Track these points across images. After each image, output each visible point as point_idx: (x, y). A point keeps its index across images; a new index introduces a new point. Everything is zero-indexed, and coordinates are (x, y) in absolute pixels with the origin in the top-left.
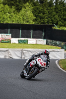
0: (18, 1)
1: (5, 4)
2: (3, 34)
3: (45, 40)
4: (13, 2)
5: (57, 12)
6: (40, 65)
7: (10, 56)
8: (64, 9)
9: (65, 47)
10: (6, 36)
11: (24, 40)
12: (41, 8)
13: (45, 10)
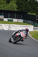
3: (23, 20)
5: (30, 5)
7: (2, 28)
8: (34, 3)
9: (34, 25)
10: (1, 17)
11: (11, 20)
12: (21, 2)
13: (23, 3)
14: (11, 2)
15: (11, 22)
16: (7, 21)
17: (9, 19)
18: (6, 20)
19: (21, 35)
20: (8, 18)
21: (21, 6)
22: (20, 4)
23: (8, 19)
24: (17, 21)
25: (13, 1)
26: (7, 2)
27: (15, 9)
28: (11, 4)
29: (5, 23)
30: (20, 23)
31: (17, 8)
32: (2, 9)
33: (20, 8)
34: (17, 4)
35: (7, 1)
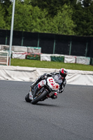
0: (52, 1)
1: (35, 6)
2: (29, 48)
4: (45, 3)
6: (51, 86)
10: (34, 51)
11: (59, 57)
12: (84, 13)
13: (90, 17)
14: (59, 13)
15: (60, 64)
16: (49, 60)
17: (53, 55)
18: (46, 57)
19: (49, 84)
20: (52, 53)
21: (84, 22)
22: (83, 19)
23: (51, 57)
24: (74, 62)
25: (65, 12)
26: (49, 13)
27: (70, 31)
28: (60, 19)
29: (45, 65)
30: (82, 65)
31: (75, 29)
32: (36, 30)
33: (81, 29)
34: (74, 18)
35: (50, 11)
